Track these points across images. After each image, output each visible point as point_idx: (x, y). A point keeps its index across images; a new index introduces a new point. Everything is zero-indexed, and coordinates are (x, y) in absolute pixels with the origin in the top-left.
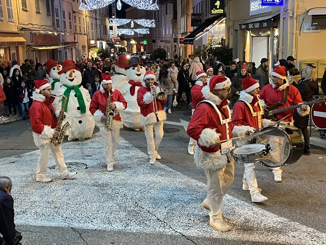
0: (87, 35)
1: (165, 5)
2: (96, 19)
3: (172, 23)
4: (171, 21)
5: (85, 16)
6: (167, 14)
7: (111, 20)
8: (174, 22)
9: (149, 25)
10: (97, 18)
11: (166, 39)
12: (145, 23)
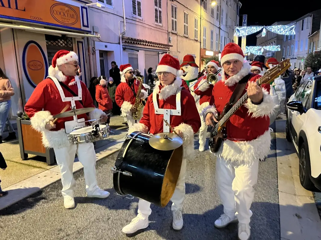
0: (200, 43)
1: (302, 20)
2: (219, 28)
3: (309, 38)
4: (309, 36)
5: (200, 17)
6: (302, 30)
7: (237, 29)
8: (311, 36)
9: (287, 32)
10: (221, 27)
11: (298, 55)
12: (281, 31)
